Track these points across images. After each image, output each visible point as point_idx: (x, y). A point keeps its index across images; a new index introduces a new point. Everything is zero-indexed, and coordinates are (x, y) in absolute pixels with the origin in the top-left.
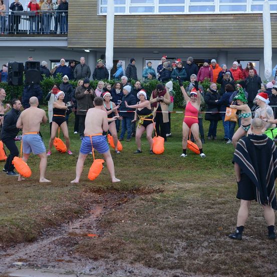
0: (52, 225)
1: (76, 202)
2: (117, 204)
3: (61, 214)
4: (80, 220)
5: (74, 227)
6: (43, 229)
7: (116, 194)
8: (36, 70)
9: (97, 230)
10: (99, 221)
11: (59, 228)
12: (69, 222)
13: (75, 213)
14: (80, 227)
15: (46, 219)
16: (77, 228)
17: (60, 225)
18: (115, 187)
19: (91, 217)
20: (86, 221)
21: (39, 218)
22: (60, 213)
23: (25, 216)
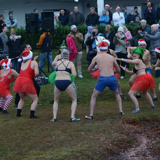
0: (113, 154)
1: (122, 133)
2: (158, 133)
3: (117, 144)
4: (133, 149)
5: (131, 155)
6: (108, 158)
7: (148, 125)
8: (51, 18)
9: (154, 157)
10: (152, 149)
11: (119, 156)
12: (124, 151)
13: (127, 143)
14: (136, 155)
15: (107, 149)
16: (134, 156)
17: (118, 154)
18: (147, 119)
19: (142, 145)
20: (139, 149)
21: (101, 149)
22: (115, 143)
23: (89, 147)
